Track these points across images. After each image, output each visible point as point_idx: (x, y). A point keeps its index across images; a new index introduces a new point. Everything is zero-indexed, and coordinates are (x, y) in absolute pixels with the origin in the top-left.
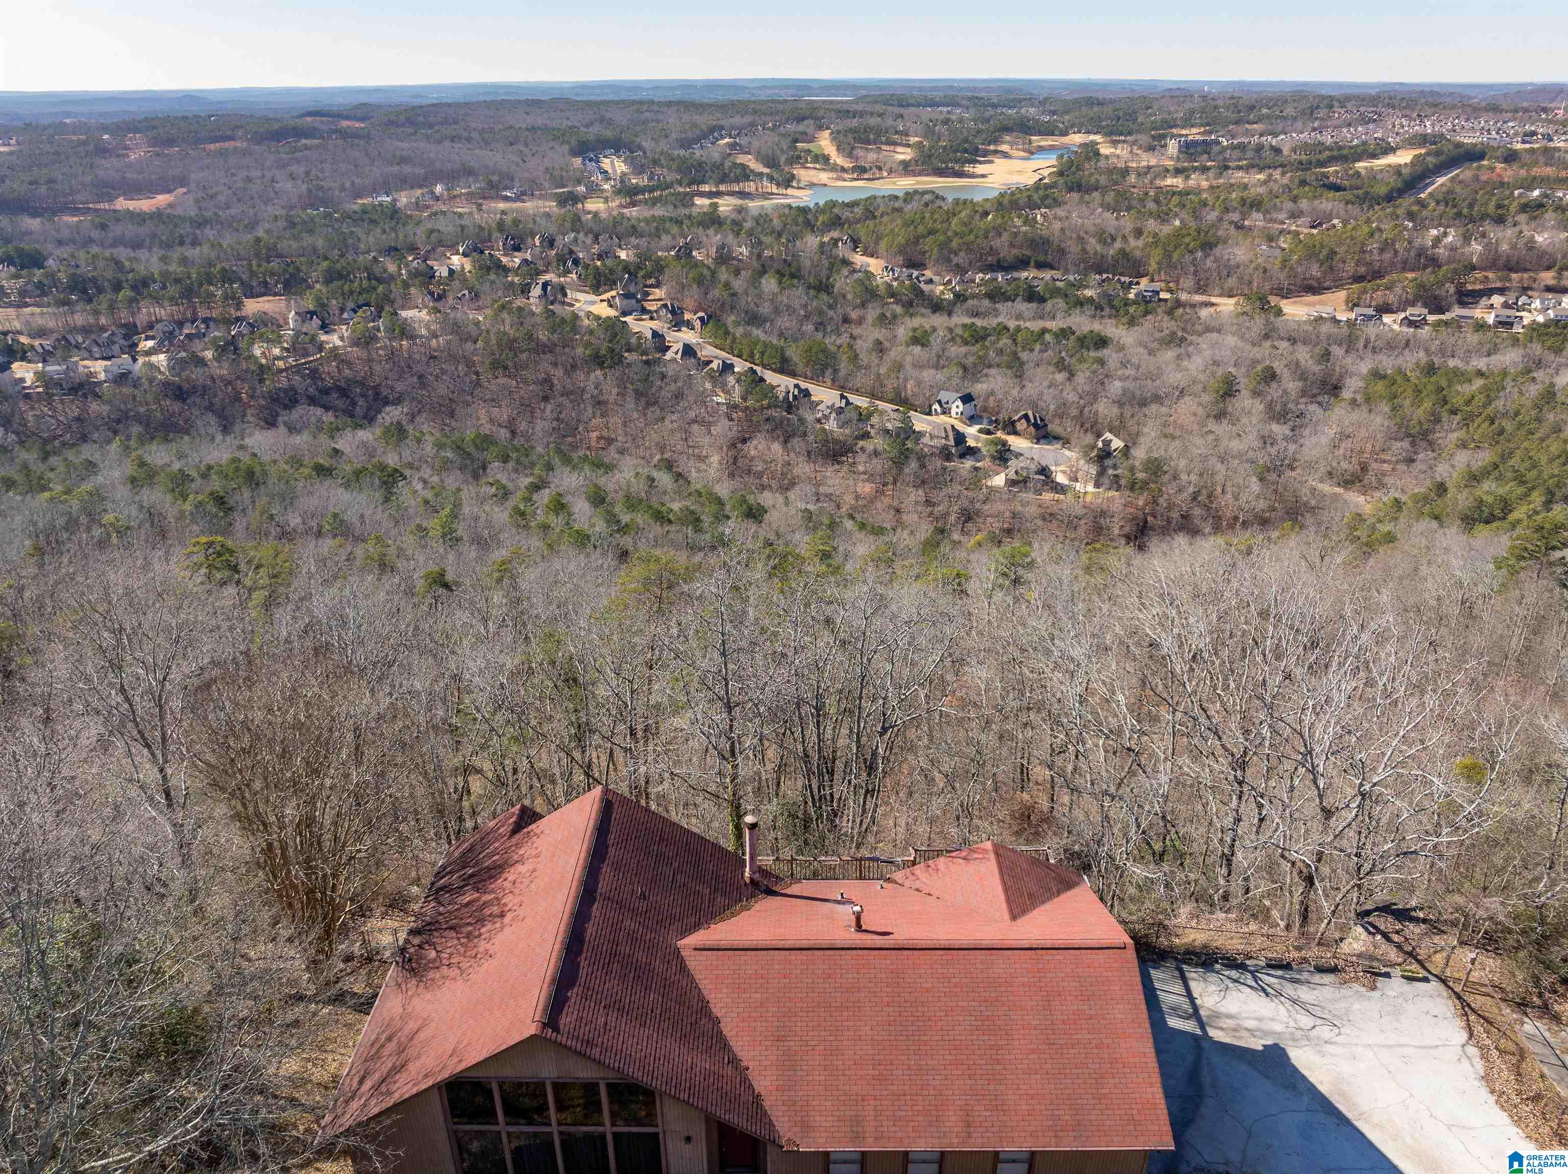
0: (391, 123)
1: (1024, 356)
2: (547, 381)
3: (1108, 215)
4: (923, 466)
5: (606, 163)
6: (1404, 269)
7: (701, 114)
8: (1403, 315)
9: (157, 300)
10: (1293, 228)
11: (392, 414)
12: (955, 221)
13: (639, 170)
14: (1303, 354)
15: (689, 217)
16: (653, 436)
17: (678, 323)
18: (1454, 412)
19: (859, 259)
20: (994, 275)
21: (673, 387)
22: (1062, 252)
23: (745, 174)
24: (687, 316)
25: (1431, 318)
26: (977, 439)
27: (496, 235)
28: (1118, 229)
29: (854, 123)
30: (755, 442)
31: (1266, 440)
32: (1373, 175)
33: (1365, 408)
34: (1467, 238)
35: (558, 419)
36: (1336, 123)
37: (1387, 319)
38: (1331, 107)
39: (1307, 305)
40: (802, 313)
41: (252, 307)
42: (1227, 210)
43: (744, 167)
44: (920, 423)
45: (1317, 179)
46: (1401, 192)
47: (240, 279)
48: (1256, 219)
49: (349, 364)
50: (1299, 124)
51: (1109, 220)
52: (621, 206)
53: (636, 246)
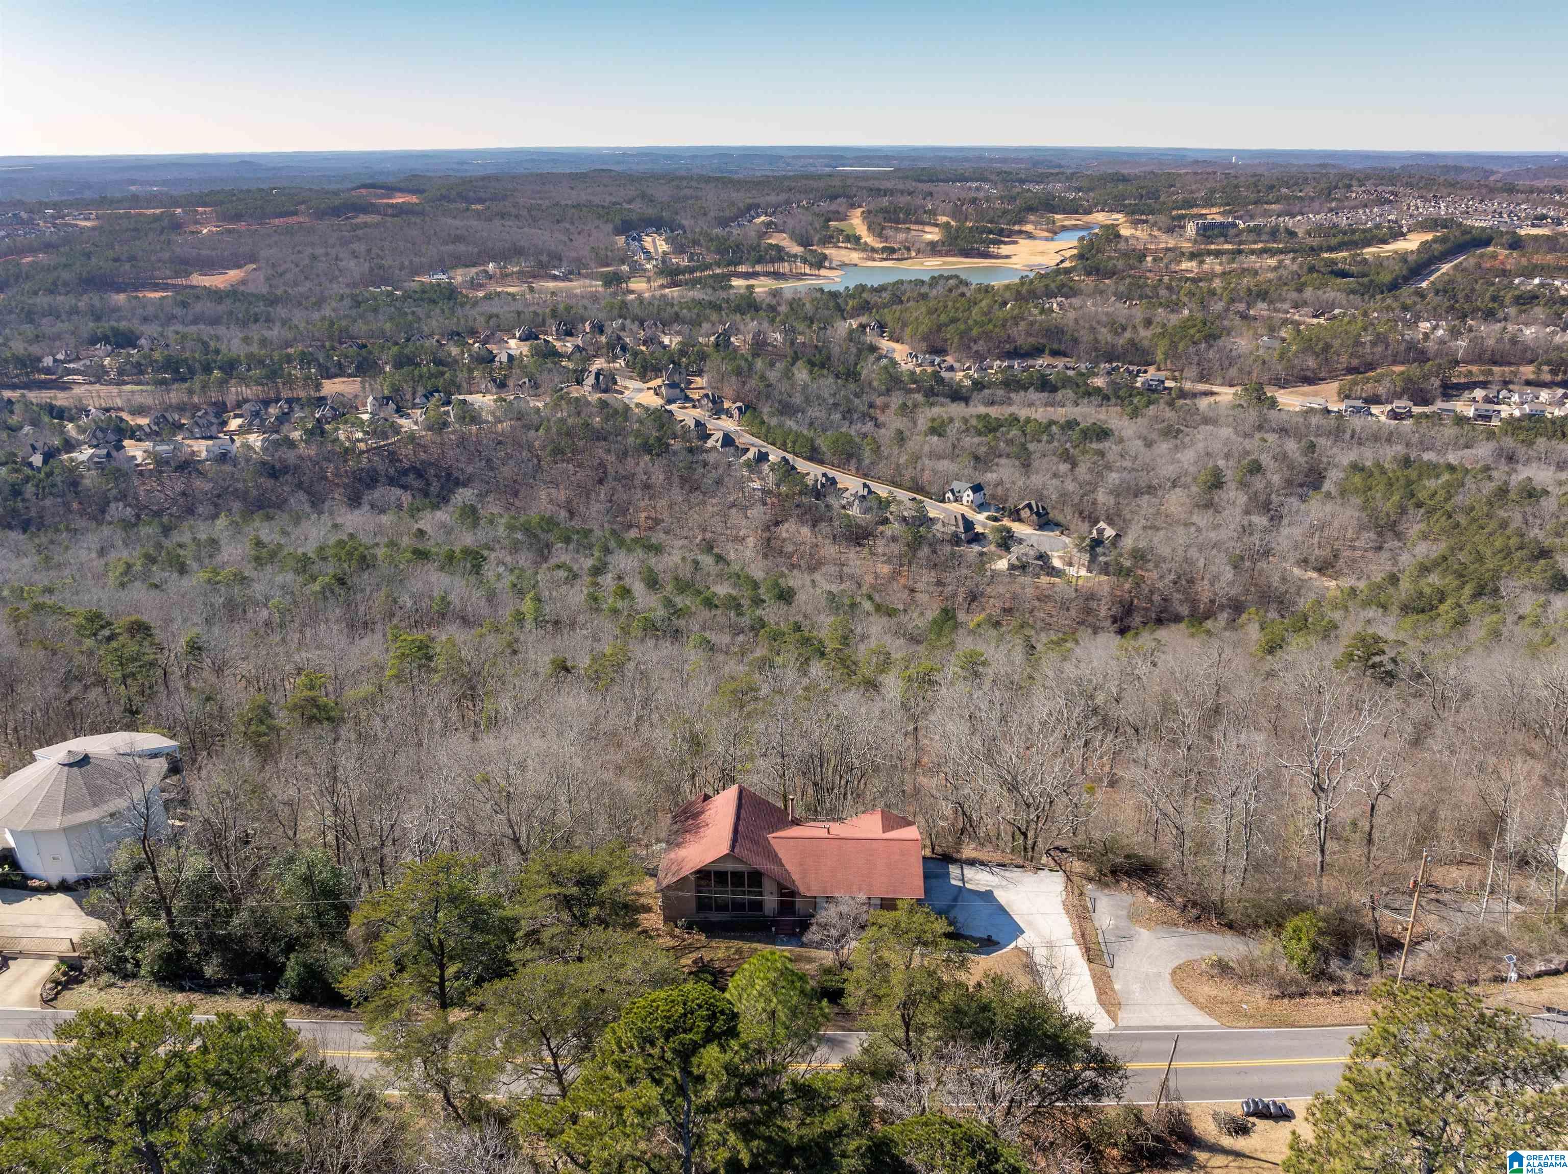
0: (443, 197)
1: (1031, 447)
2: (602, 465)
3: (1119, 305)
4: (934, 552)
5: (648, 242)
6: (1394, 363)
7: (738, 191)
8: (1389, 407)
9: (243, 380)
10: (1297, 317)
11: (464, 495)
12: (975, 311)
13: (679, 249)
14: (1291, 446)
15: (728, 301)
16: (695, 518)
17: (718, 411)
18: (1419, 505)
19: (885, 344)
20: (1011, 362)
21: (714, 474)
22: (1075, 341)
23: (780, 255)
24: (726, 405)
25: (1417, 410)
26: (984, 526)
27: (549, 321)
28: (1130, 317)
29: (885, 201)
30: (786, 525)
31: (1246, 530)
32: (1380, 262)
33: (1339, 501)
34: (1455, 333)
35: (611, 501)
36: (1353, 203)
37: (1375, 410)
38: (1349, 186)
39: (1304, 394)
40: (831, 401)
41: (331, 387)
42: (1232, 301)
43: (779, 249)
44: (934, 510)
45: (1326, 265)
46: (1406, 279)
47: (317, 361)
48: (1261, 309)
49: (425, 448)
50: (1316, 205)
51: (1120, 310)
52: (663, 287)
53: (679, 333)
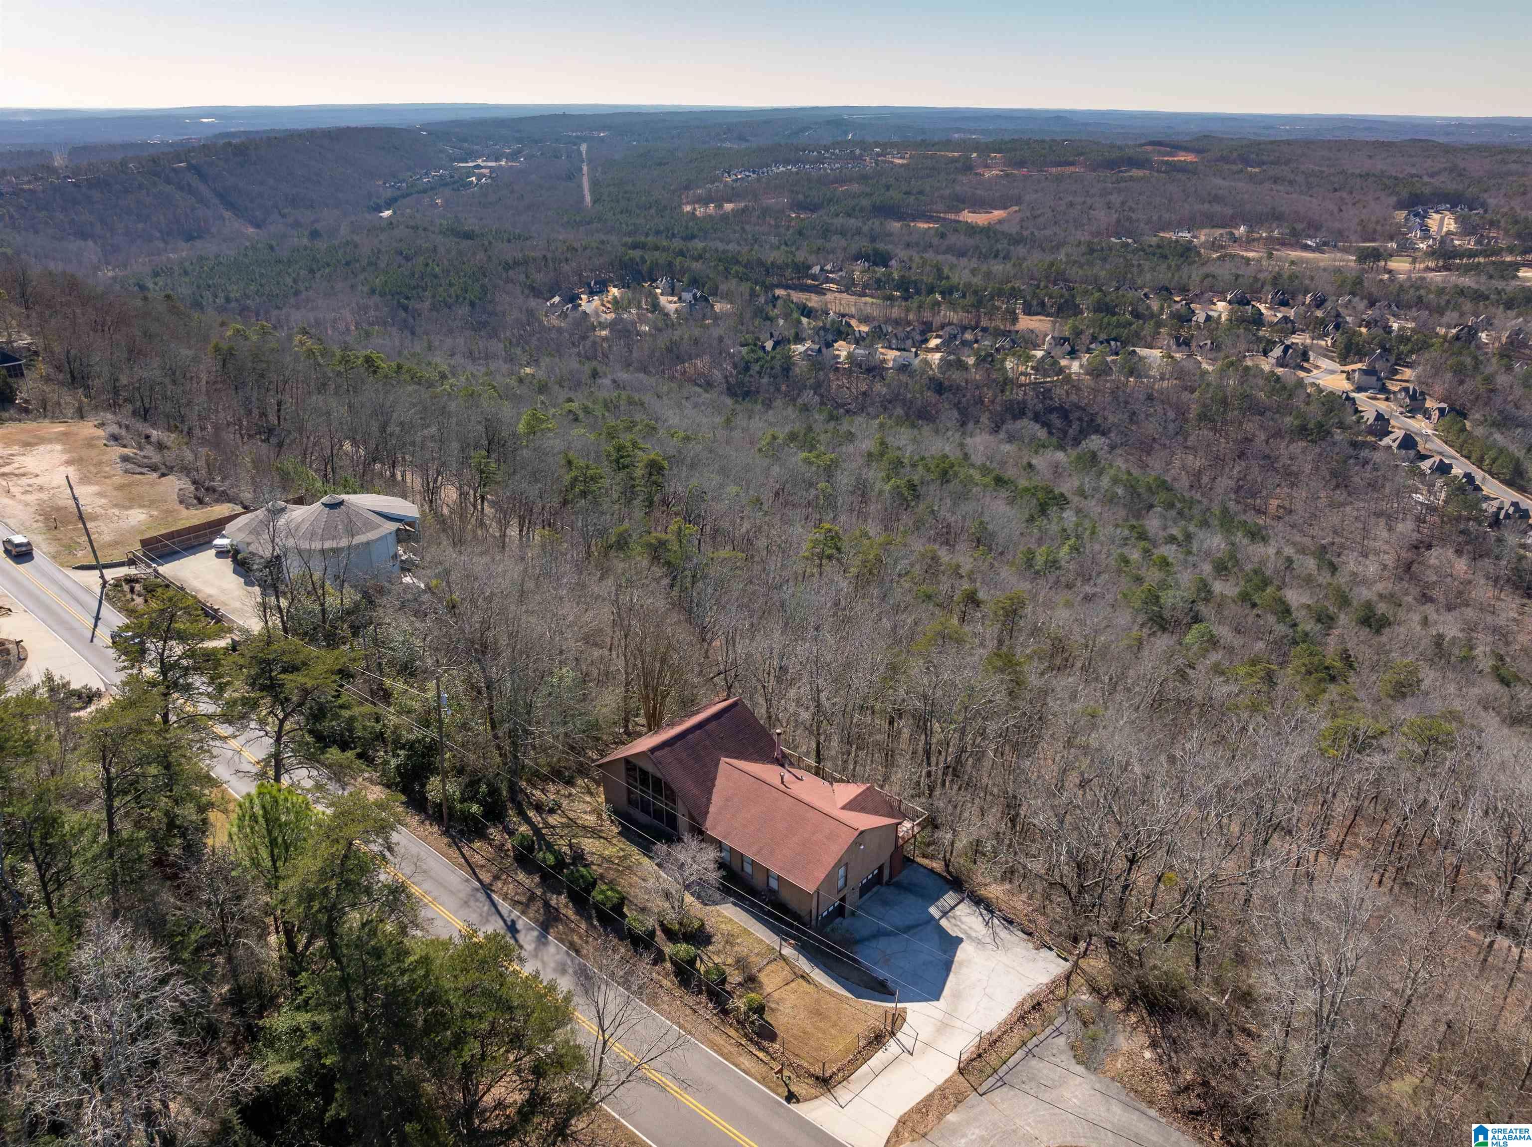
0: (1223, 158)
5: (1433, 220)
11: (1095, 442)
13: (1469, 231)
15: (1501, 292)
17: (1414, 408)
21: (1371, 475)
24: (1428, 404)
27: (1268, 287)
30: (1440, 551)
41: (1024, 323)
47: (1024, 297)
49: (1078, 389)
52: (1428, 269)
53: (1414, 319)
